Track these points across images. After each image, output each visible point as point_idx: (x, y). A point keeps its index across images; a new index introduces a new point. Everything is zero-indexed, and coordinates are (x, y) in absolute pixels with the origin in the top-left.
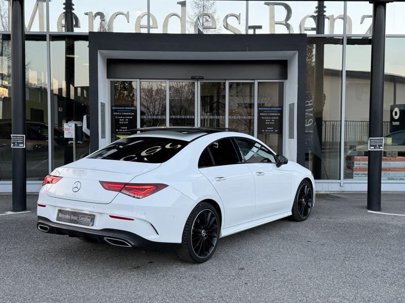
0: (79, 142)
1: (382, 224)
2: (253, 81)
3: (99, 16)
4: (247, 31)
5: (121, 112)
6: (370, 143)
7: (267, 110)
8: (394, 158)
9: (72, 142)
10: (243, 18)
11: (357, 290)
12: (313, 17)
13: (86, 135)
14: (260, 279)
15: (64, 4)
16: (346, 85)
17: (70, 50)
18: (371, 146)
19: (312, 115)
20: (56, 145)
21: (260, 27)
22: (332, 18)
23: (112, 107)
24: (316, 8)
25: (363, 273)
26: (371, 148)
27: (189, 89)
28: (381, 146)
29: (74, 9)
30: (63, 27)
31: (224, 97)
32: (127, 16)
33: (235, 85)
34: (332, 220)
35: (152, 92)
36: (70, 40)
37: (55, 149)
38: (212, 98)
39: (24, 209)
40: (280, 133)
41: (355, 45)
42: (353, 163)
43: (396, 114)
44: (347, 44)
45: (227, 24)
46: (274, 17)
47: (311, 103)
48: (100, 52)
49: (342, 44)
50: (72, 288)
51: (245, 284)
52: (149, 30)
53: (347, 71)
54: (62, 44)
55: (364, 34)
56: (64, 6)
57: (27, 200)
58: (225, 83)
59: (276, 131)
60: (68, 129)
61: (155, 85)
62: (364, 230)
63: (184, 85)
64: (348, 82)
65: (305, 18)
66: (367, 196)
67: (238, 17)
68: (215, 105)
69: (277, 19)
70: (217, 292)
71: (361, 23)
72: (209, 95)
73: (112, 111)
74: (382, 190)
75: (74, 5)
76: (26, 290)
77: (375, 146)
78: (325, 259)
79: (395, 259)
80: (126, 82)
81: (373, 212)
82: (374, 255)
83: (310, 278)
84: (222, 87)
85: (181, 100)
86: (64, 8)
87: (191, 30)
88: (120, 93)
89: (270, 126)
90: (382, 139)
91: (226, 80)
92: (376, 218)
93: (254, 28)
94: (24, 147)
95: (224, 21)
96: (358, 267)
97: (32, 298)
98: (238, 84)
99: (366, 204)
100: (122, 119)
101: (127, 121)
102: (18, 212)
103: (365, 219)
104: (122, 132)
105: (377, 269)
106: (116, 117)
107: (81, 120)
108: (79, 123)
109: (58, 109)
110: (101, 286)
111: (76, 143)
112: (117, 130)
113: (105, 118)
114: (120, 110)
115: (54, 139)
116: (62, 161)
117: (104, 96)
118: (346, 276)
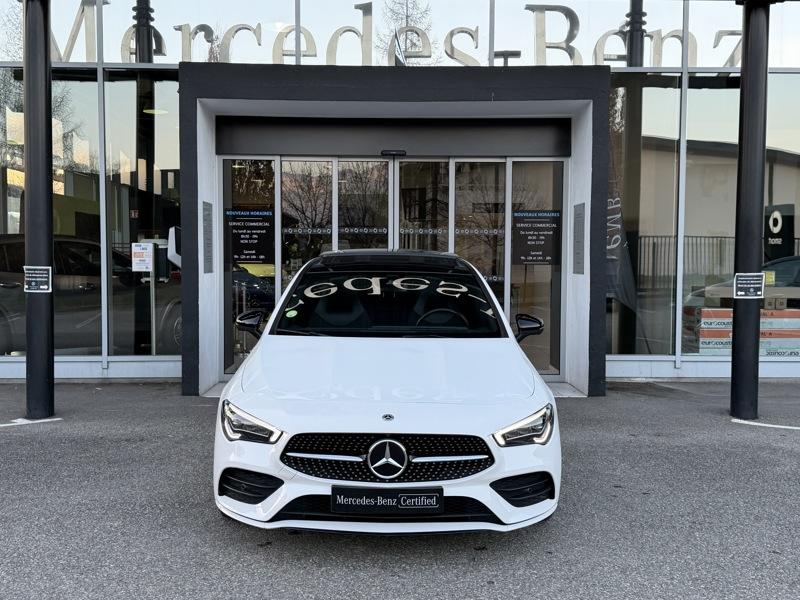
0: (161, 280)
1: (761, 448)
3: (203, 33)
4: (491, 61)
5: (244, 221)
6: (737, 284)
7: (530, 218)
8: (779, 312)
9: (147, 279)
10: (484, 35)
12: (621, 33)
13: (175, 267)
14: (521, 572)
15: (134, 9)
16: (687, 169)
17: (146, 100)
18: (739, 289)
19: (619, 226)
20: (119, 284)
21: (516, 54)
22: (659, 39)
23: (225, 210)
24: (628, 16)
25: (732, 558)
26: (739, 293)
27: (379, 176)
28: (759, 289)
29: (153, 20)
30: (131, 53)
31: (446, 190)
32: (257, 32)
33: (467, 167)
34: (661, 440)
35: (310, 181)
36: (146, 79)
37: (114, 291)
38: (423, 191)
39: (50, 413)
40: (557, 261)
41: (704, 90)
42: (699, 321)
43: (775, 224)
44: (690, 87)
45: (452, 48)
46: (544, 35)
47: (617, 202)
48: (200, 102)
49: (680, 86)
50: (128, 592)
51: (489, 583)
52: (298, 59)
53: (688, 141)
54: (130, 88)
56: (135, 13)
57: (55, 395)
58: (447, 164)
59: (549, 258)
60: (140, 255)
61: (315, 167)
62: (728, 461)
63: (371, 166)
64: (690, 161)
65: (606, 36)
66: (729, 389)
67: (473, 35)
68: (429, 205)
69: (550, 39)
71: (715, 47)
72: (417, 187)
73: (227, 219)
75: (152, 11)
77: (746, 290)
78: (651, 526)
80: (260, 161)
81: (742, 422)
82: (752, 518)
83: (623, 571)
84: (442, 171)
85: (364, 196)
86: (134, 18)
87: (380, 60)
88: (249, 184)
89: (536, 248)
90: (761, 276)
91: (449, 157)
92: (748, 436)
93: (506, 55)
94: (50, 291)
95: (445, 42)
96: (721, 544)
98: (473, 166)
99: (728, 406)
100: (246, 234)
101: (255, 239)
102: (38, 419)
103: (729, 438)
104: (246, 259)
105: (760, 550)
106: (235, 231)
107: (165, 236)
108: (161, 243)
109: (129, 214)
110: (188, 587)
111: (157, 282)
112: (236, 257)
113: (211, 232)
114: (242, 216)
115: (112, 272)
116: (131, 314)
117: (210, 188)
118: (697, 565)
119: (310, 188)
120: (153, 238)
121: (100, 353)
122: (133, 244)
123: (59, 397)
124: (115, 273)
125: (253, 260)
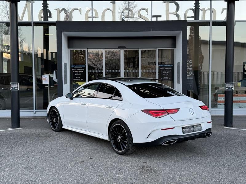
0: (51, 86)
1: (232, 135)
2: (155, 49)
3: (64, 11)
4: (151, 19)
5: (76, 68)
6: (226, 86)
7: (164, 66)
8: (242, 95)
9: (47, 86)
11: (213, 175)
12: (192, 9)
13: (55, 83)
14: (155, 168)
16: (212, 51)
17: (46, 31)
18: (226, 88)
19: (191, 69)
20: (38, 88)
21: (160, 16)
22: (204, 10)
23: (71, 65)
24: (194, 4)
25: (218, 165)
28: (233, 87)
29: (48, 7)
30: (42, 17)
32: (80, 10)
35: (98, 55)
36: (46, 26)
37: (37, 90)
39: (19, 127)
40: (172, 80)
41: (218, 26)
42: (217, 98)
44: (213, 26)
45: (141, 15)
46: (168, 10)
47: (191, 62)
48: (63, 33)
49: (210, 26)
50: (43, 174)
51: (146, 171)
52: (92, 19)
53: (212, 41)
54: (41, 28)
55: (224, 19)
56: (43, 5)
57: (20, 121)
58: (138, 50)
59: (170, 79)
60: (45, 79)
62: (221, 139)
65: (188, 10)
66: (224, 118)
67: (147, 10)
69: (170, 11)
70: (129, 176)
71: (222, 13)
73: (71, 68)
74: (233, 114)
75: (48, 4)
76: (16, 175)
77: (229, 88)
79: (238, 156)
80: (81, 50)
81: (228, 128)
82: (225, 154)
83: (185, 168)
86: (42, 7)
87: (118, 19)
88: (79, 56)
89: (166, 76)
90: (233, 84)
91: (139, 48)
92: (229, 132)
93: (157, 16)
94: (18, 90)
95: (138, 12)
96: (215, 161)
97: (20, 180)
99: (224, 123)
100: (77, 72)
101: (80, 74)
102: (15, 128)
103: (223, 132)
104: (77, 80)
105: (226, 162)
106: (74, 71)
107: (53, 73)
108: (51, 75)
109: (41, 67)
110: (60, 172)
111: (50, 87)
112: (74, 79)
113: (66, 72)
114: (76, 67)
115: (36, 85)
116: (42, 98)
117: (66, 59)
118: (207, 166)
119: (98, 57)
120: (48, 74)
121: (33, 109)
122: (43, 76)
123: (21, 122)
124: (37, 85)
125: (79, 80)
